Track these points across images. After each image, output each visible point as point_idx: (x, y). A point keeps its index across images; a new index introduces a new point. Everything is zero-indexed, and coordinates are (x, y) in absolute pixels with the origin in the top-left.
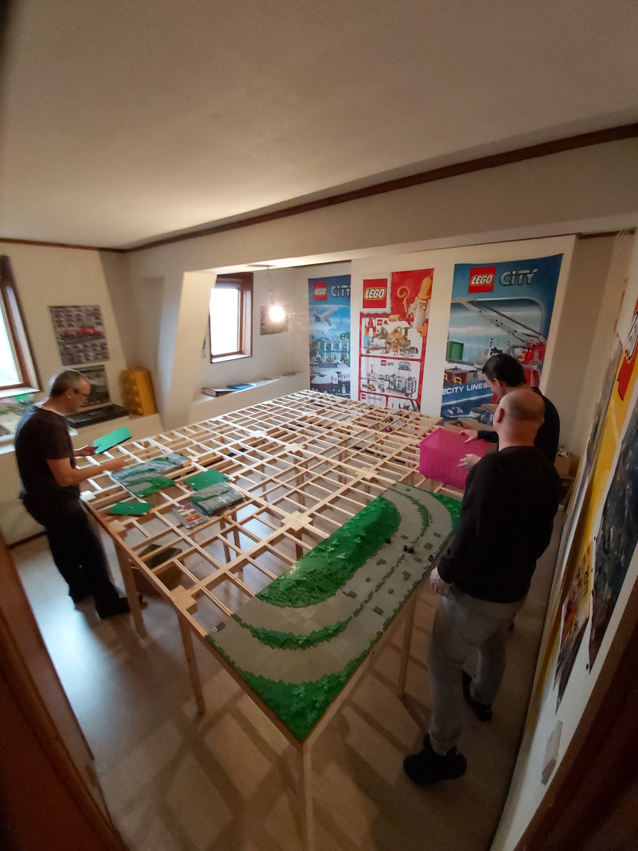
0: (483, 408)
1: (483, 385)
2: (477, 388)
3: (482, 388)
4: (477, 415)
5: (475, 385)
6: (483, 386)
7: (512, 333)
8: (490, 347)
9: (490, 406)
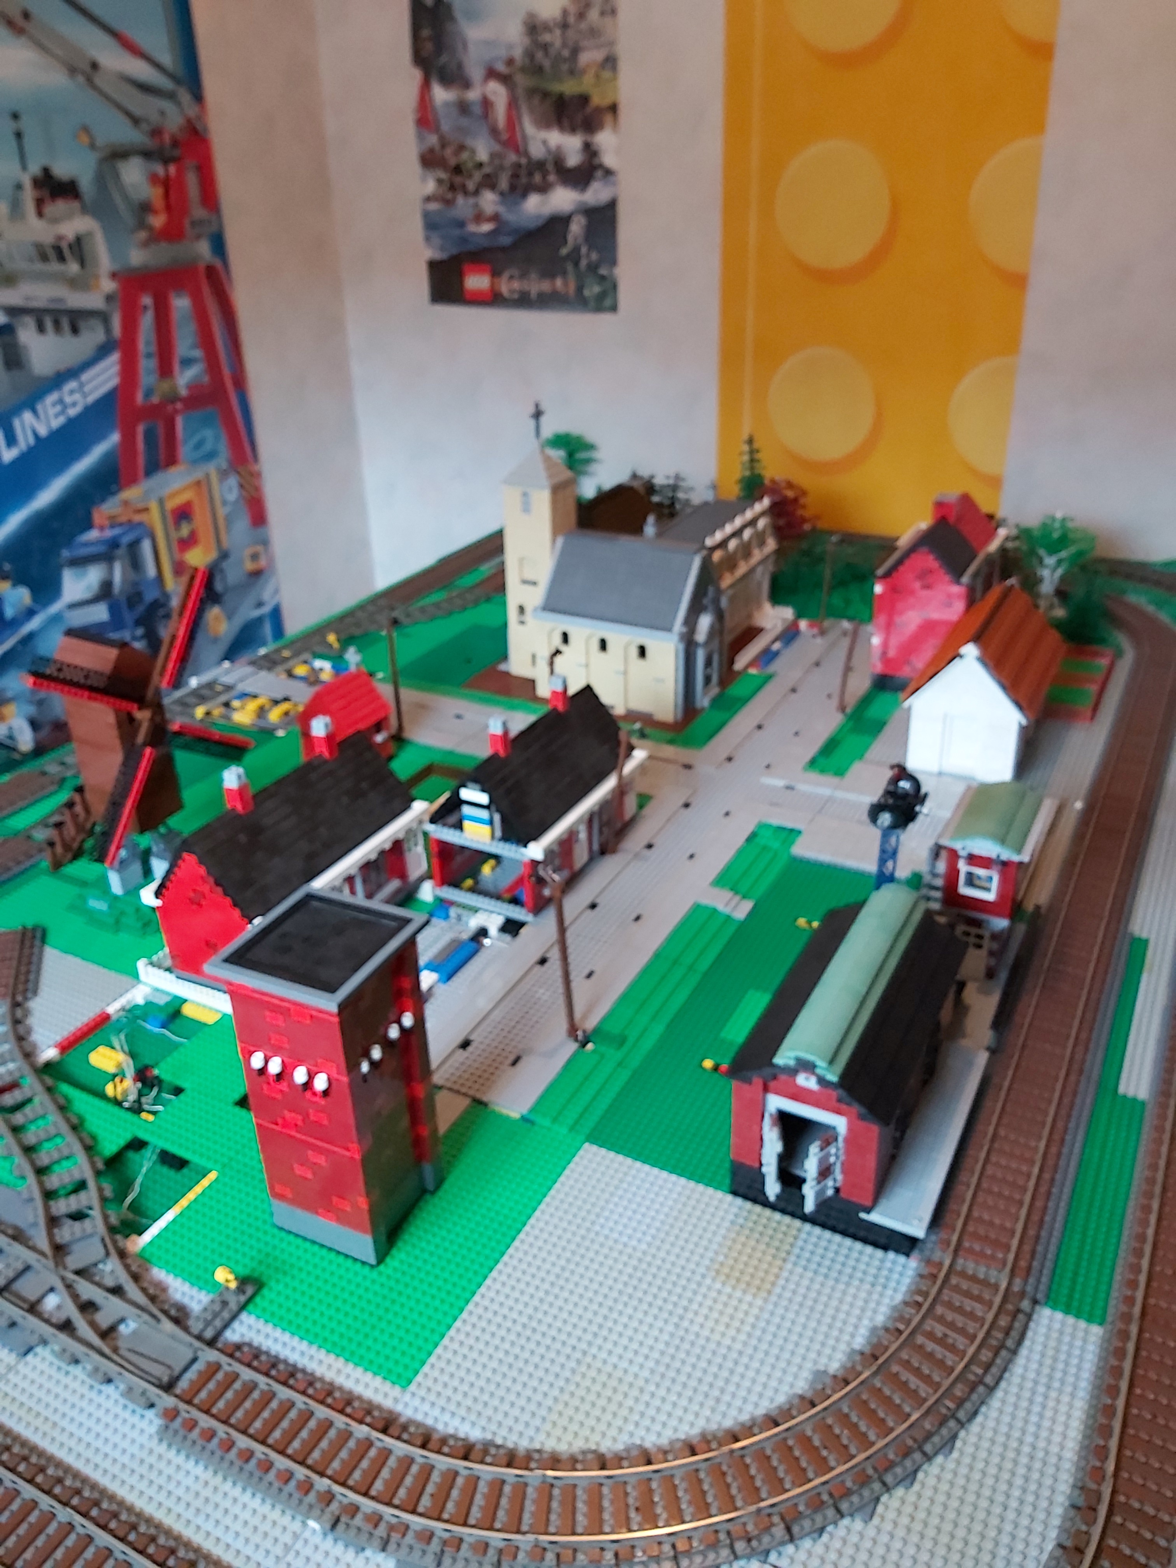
0: (102, 528)
1: (61, 401)
2: (43, 431)
3: (61, 420)
4: (94, 576)
5: (27, 416)
6: (65, 407)
7: (83, 73)
8: (24, 167)
9: (126, 503)
